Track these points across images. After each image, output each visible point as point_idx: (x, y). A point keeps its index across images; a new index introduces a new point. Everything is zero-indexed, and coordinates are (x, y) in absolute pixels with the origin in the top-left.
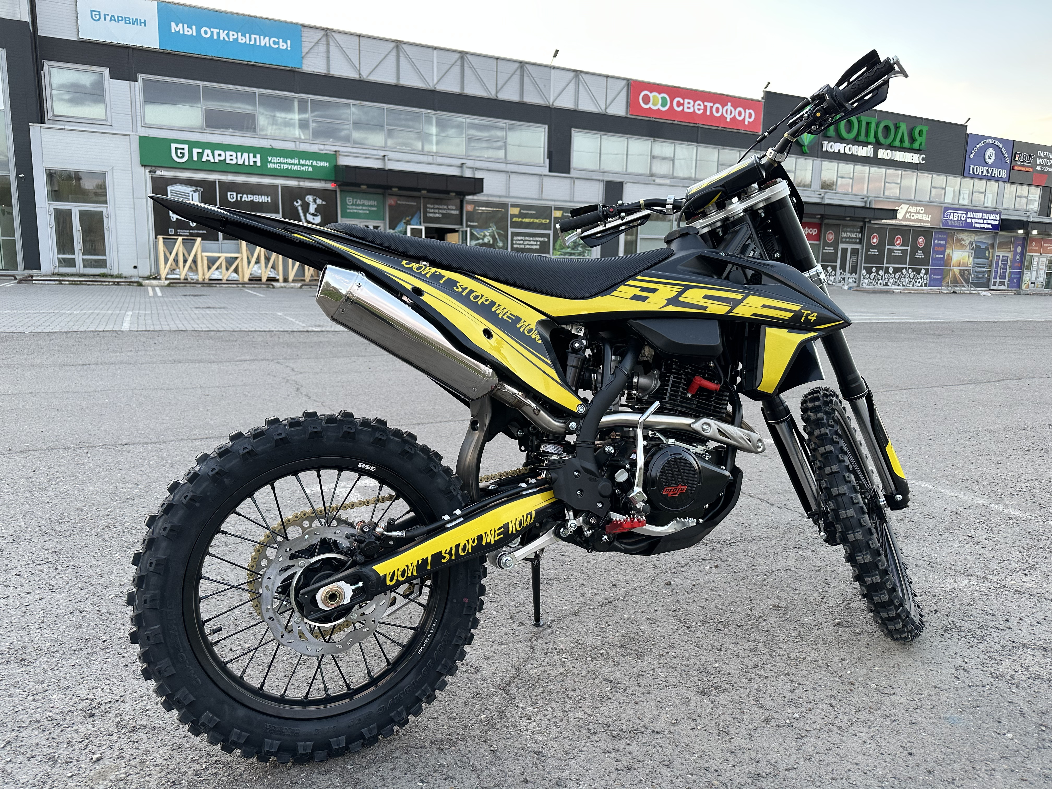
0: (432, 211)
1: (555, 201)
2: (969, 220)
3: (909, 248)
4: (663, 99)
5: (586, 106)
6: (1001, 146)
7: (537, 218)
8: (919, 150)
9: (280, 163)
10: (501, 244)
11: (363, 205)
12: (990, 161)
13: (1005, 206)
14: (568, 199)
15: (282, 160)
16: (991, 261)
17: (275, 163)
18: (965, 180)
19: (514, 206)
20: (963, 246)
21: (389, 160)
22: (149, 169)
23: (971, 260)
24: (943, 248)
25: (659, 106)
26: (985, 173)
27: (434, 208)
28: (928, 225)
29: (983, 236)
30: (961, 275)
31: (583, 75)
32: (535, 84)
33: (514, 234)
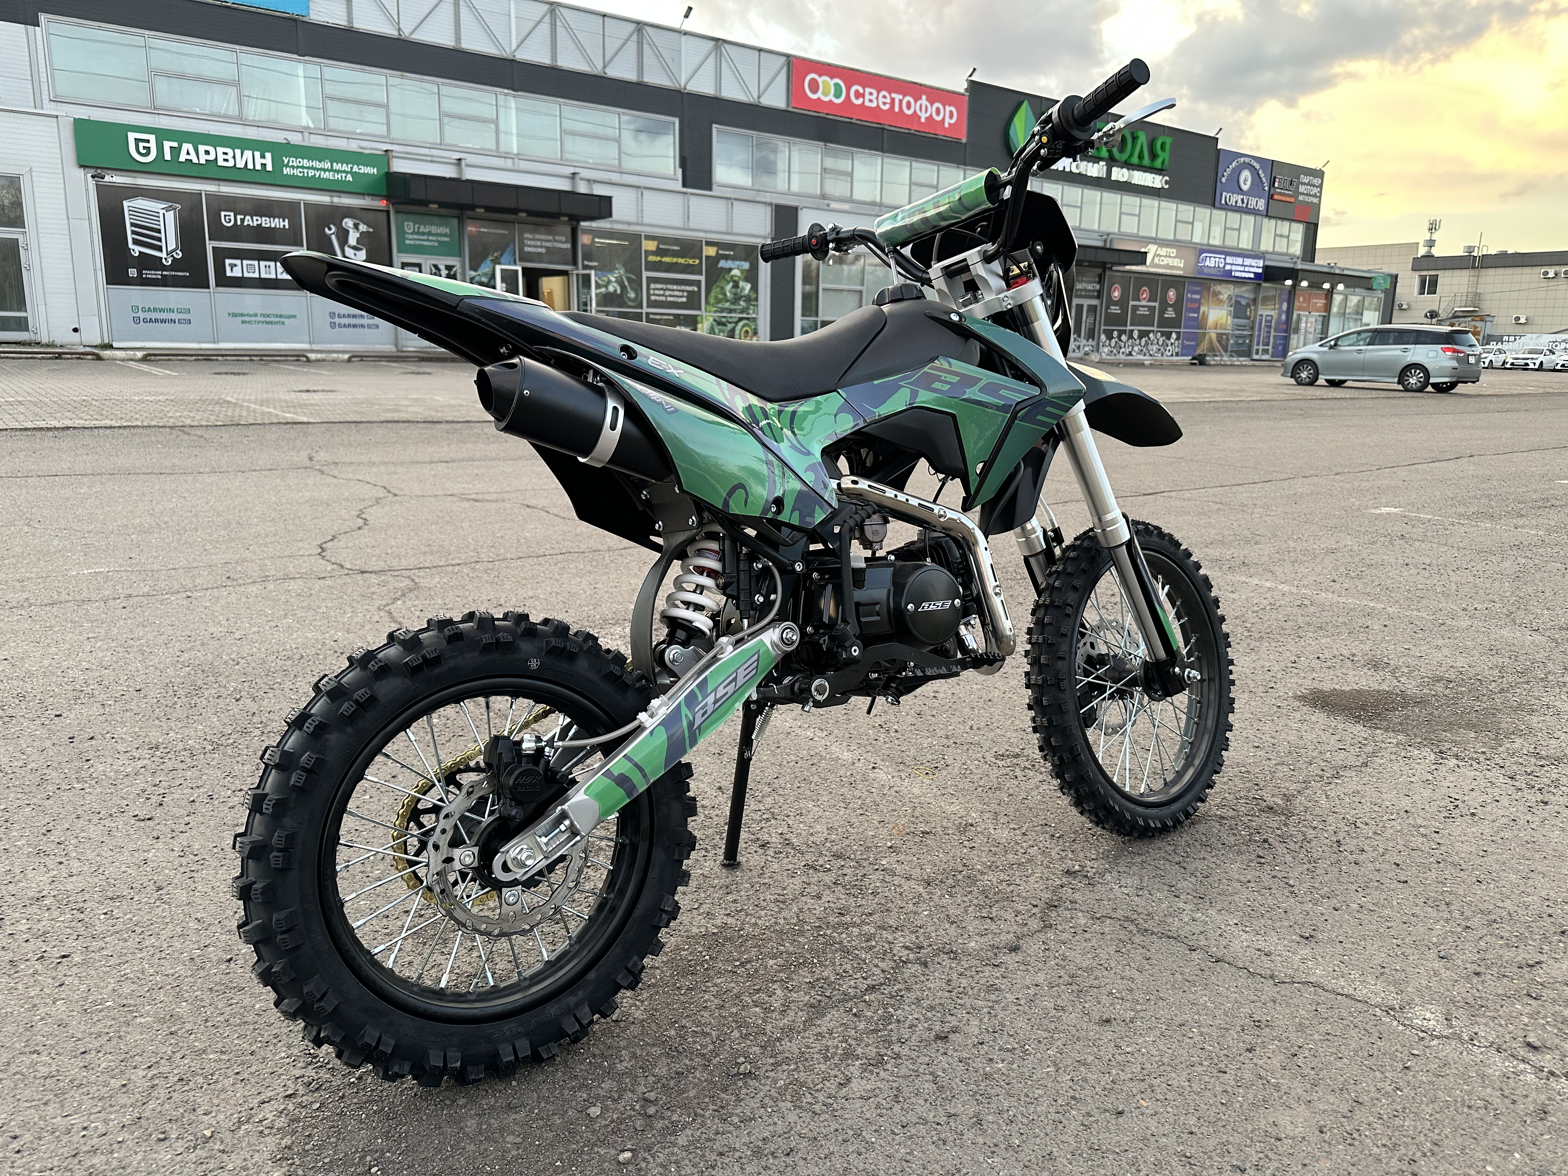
0: (532, 243)
1: (706, 232)
2: (1228, 267)
3: (1156, 304)
4: (836, 85)
5: (732, 92)
6: (1257, 166)
7: (682, 257)
8: (1162, 170)
9: (302, 167)
10: (632, 295)
11: (430, 234)
12: (1245, 188)
13: (1263, 248)
14: (724, 229)
15: (305, 162)
16: (1253, 322)
17: (294, 167)
18: (1215, 212)
19: (649, 238)
20: (1221, 302)
21: (467, 165)
22: (92, 172)
23: (1230, 320)
24: (1196, 305)
25: (831, 97)
26: (1239, 204)
27: (534, 239)
28: (1180, 273)
29: (1244, 289)
30: (1219, 341)
31: (726, 46)
32: (659, 56)
33: (650, 280)
